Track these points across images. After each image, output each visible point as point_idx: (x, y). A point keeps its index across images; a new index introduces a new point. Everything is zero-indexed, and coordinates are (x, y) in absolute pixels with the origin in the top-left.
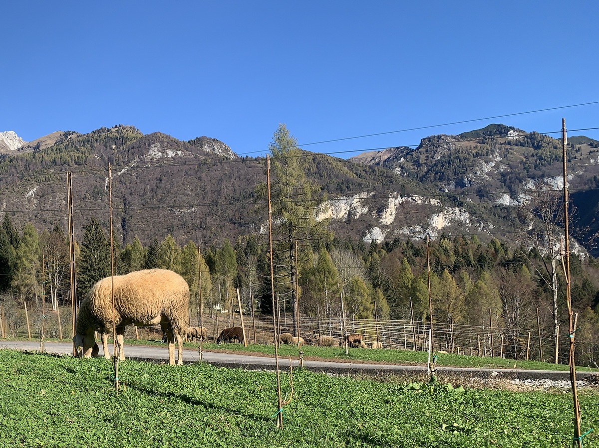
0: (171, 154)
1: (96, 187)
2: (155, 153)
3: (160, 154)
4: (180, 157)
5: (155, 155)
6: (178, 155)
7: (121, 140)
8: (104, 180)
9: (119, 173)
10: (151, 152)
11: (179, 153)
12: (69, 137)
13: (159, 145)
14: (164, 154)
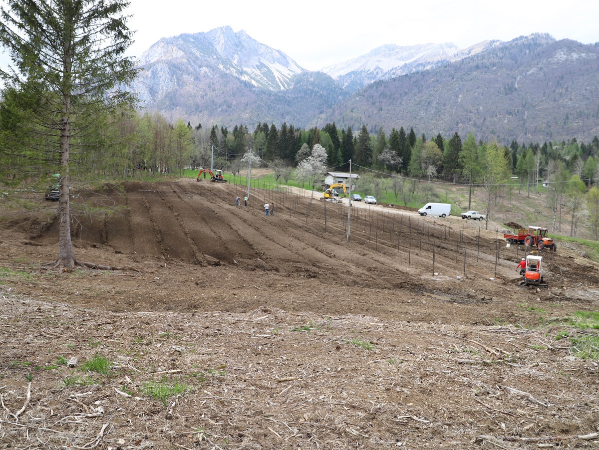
0: (575, 56)
1: (508, 85)
2: (561, 56)
3: (565, 56)
4: (584, 58)
5: (561, 57)
6: (582, 56)
7: (534, 46)
8: (515, 78)
9: (529, 73)
10: (558, 56)
11: (583, 55)
12: (494, 44)
13: (565, 49)
14: (569, 56)
